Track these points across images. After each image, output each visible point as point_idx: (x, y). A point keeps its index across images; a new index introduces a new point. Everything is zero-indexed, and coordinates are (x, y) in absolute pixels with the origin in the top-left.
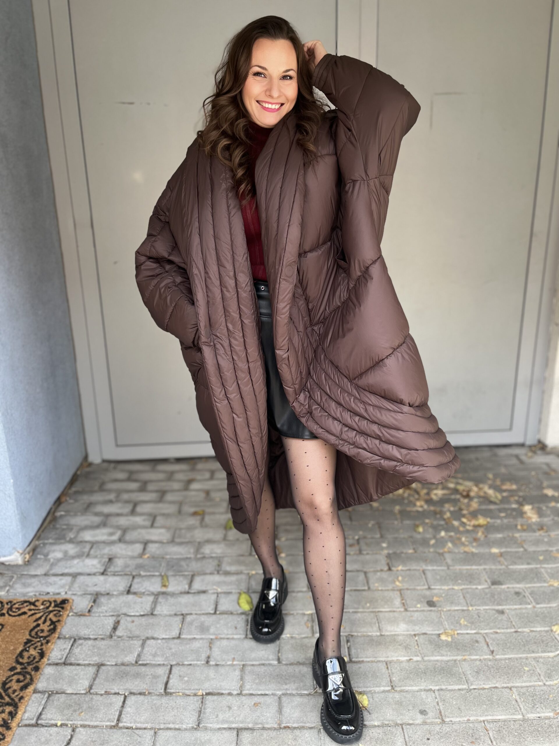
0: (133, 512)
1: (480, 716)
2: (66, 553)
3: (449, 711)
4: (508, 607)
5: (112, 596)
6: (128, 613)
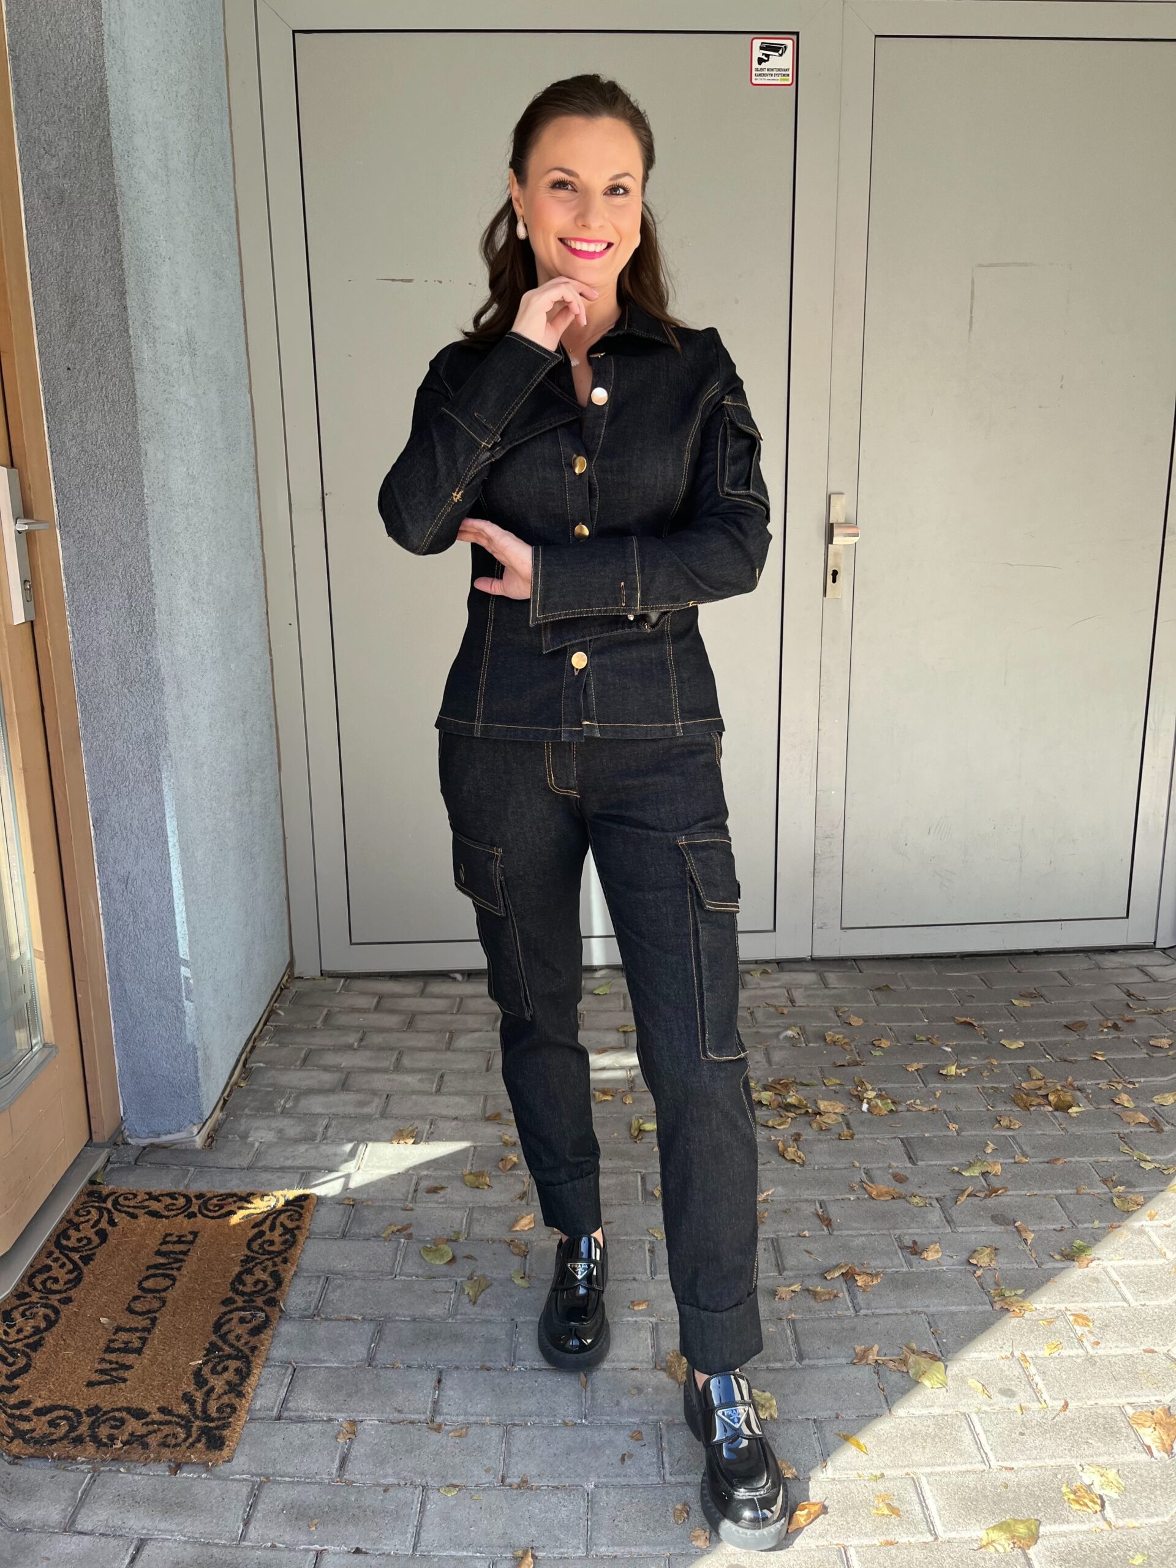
0: (398, 1068)
2: (281, 1131)
5: (383, 1208)
6: (419, 1237)
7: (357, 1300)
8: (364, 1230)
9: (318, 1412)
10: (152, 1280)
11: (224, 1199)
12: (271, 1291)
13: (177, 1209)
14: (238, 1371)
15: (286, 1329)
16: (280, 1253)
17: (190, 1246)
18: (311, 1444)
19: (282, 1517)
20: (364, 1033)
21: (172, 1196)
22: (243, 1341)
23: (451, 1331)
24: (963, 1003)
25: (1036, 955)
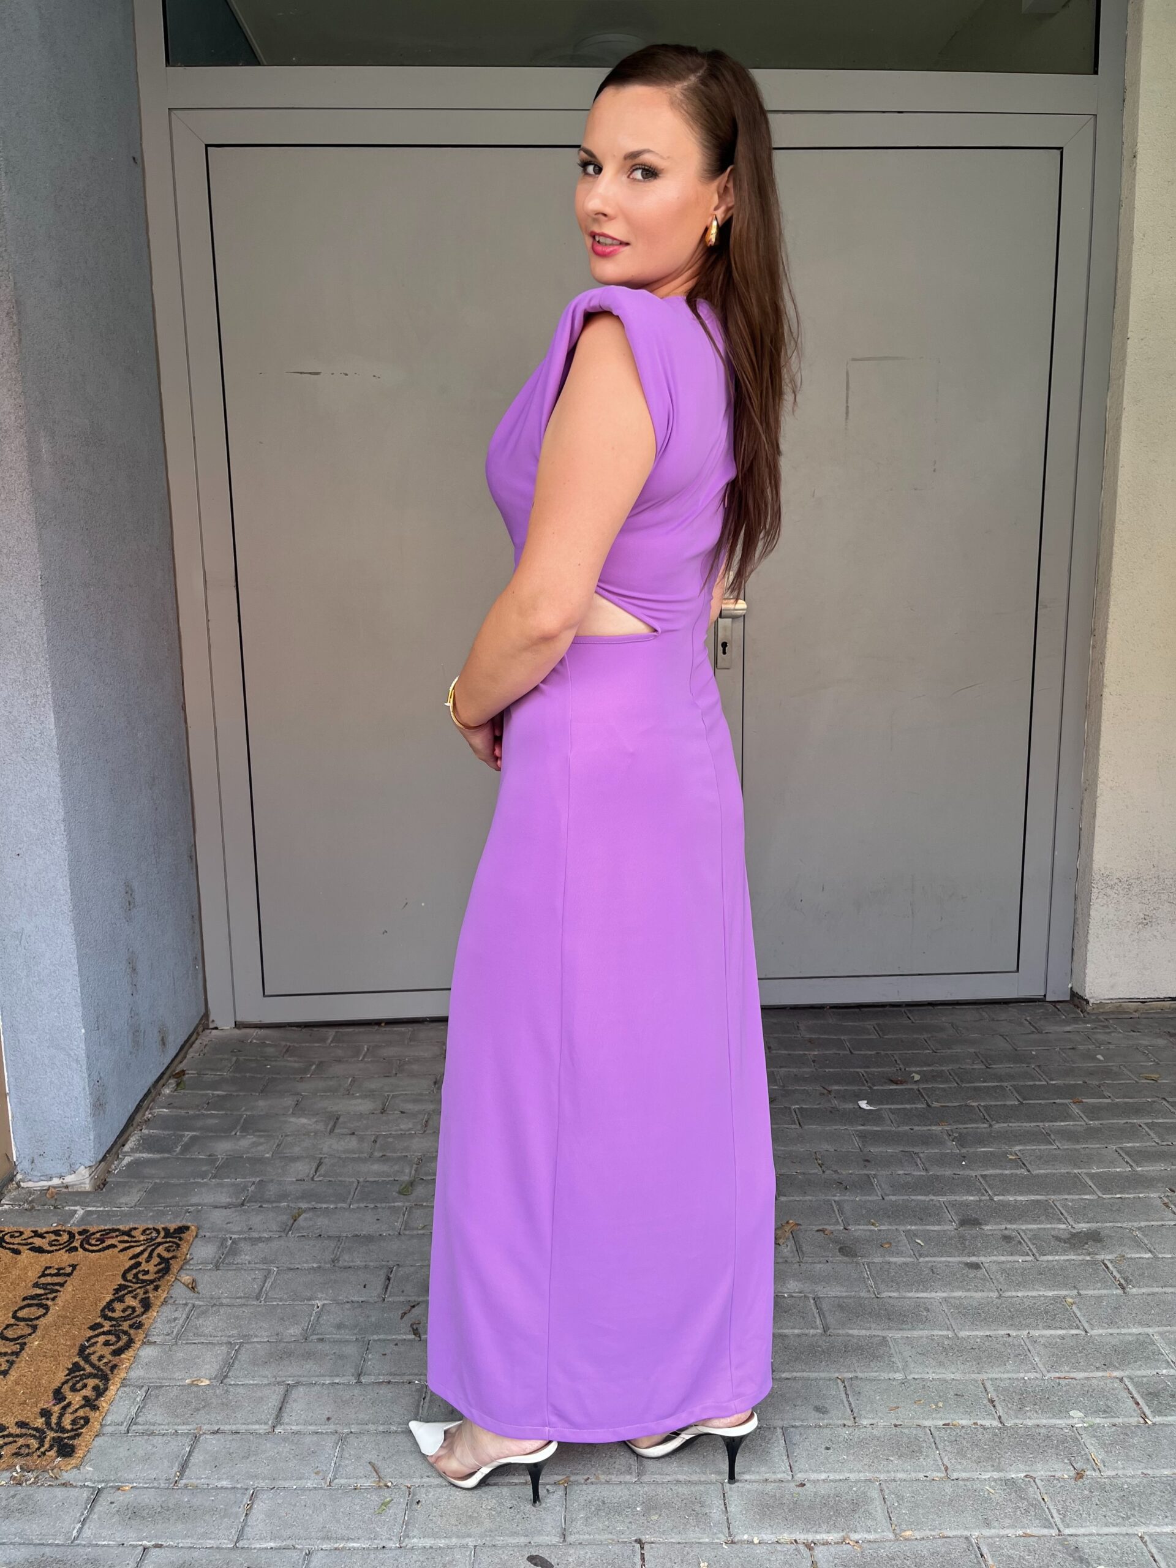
0: (297, 1110)
1: (923, 1418)
3: (868, 1409)
4: (989, 1259)
5: (260, 1239)
6: (289, 1266)
7: (220, 1324)
8: (238, 1260)
9: (165, 1425)
10: (26, 1311)
11: (107, 1234)
12: (138, 1316)
13: (60, 1245)
14: (96, 1388)
15: (147, 1353)
16: (152, 1282)
17: (67, 1278)
18: (154, 1453)
19: (116, 1517)
20: (270, 1079)
21: (57, 1233)
22: (105, 1360)
23: (305, 1349)
24: (852, 1051)
25: (931, 1008)
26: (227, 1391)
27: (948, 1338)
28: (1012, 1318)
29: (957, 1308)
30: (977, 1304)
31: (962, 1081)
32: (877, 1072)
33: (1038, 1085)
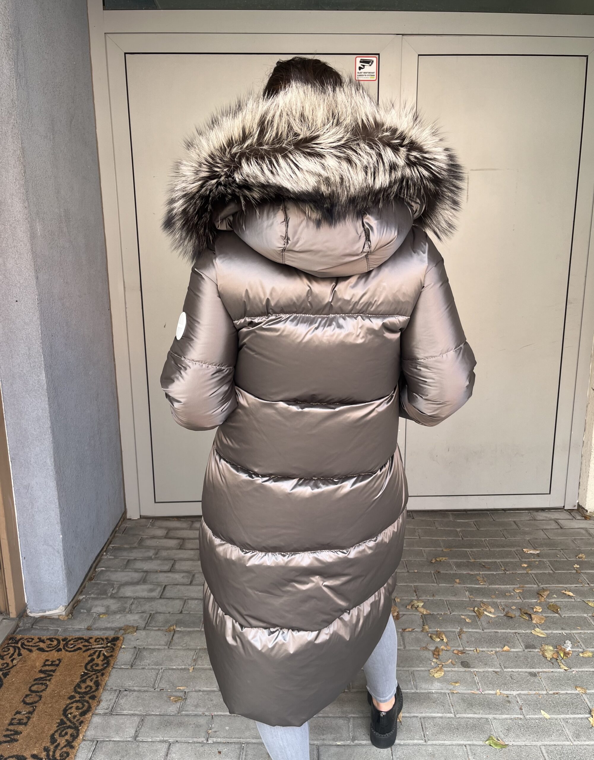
0: (172, 569)
2: (108, 607)
4: (541, 670)
5: (154, 650)
6: (170, 667)
7: (134, 703)
8: (143, 663)
10: (36, 686)
11: (77, 641)
13: (53, 647)
14: (72, 735)
16: (101, 670)
17: (57, 667)
20: (158, 550)
21: (51, 639)
22: (76, 718)
23: (179, 720)
24: (463, 538)
25: (503, 512)
26: (138, 745)
27: (521, 719)
28: (554, 707)
29: (525, 701)
30: (536, 699)
31: (522, 558)
32: (477, 551)
33: (563, 561)
